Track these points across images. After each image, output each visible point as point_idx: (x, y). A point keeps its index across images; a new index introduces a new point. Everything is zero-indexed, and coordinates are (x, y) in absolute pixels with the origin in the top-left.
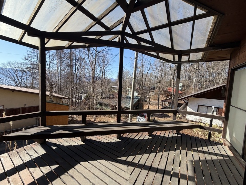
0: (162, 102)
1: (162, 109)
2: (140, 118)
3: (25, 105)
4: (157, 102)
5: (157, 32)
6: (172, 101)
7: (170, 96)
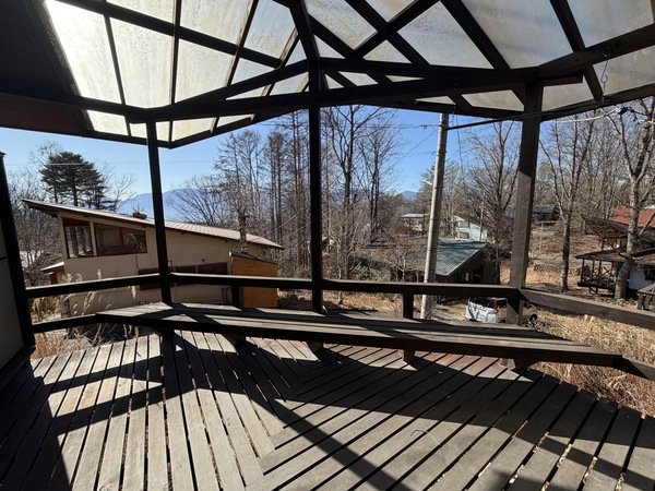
0: (581, 261)
1: (579, 284)
2: (475, 308)
3: (203, 260)
4: (559, 258)
5: (417, 26)
6: (626, 258)
7: (619, 241)
